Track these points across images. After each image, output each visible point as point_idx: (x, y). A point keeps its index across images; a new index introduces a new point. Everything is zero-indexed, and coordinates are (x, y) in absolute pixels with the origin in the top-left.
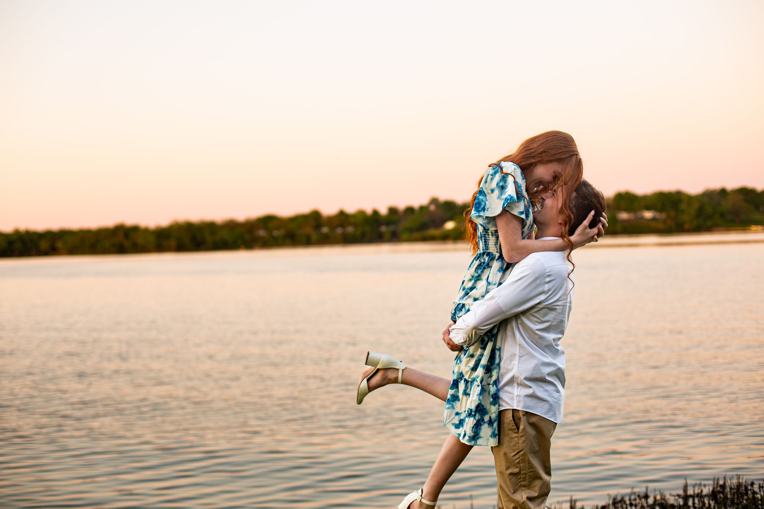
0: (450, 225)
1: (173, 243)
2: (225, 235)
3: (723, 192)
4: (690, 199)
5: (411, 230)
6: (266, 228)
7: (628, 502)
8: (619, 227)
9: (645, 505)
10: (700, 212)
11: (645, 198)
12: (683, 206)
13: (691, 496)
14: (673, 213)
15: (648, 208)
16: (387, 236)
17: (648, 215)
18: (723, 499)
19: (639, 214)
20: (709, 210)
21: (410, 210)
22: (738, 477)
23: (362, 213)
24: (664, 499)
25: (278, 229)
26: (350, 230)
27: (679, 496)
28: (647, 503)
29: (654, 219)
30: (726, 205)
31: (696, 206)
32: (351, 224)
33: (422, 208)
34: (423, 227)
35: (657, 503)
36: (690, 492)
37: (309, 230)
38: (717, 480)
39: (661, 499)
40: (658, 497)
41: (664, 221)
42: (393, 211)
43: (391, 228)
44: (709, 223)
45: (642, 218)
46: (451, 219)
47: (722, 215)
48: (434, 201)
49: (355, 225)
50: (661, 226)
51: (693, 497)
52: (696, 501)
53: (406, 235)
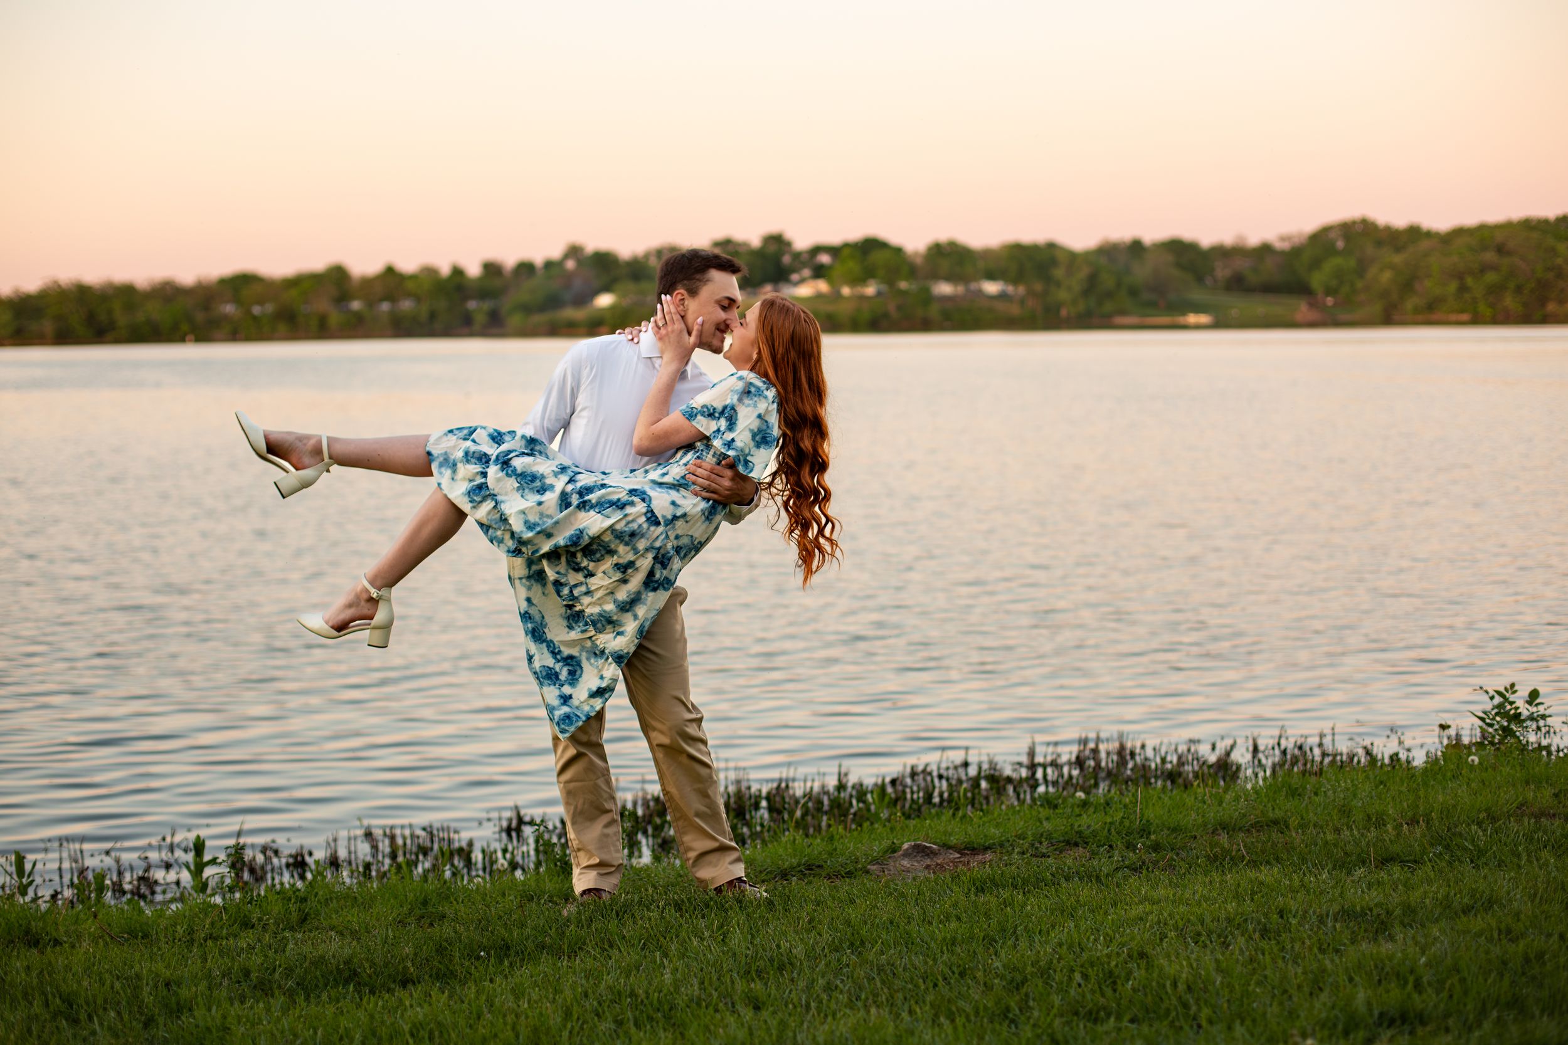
0: (605, 300)
1: (48, 327)
2: (154, 311)
3: (1136, 247)
4: (1073, 257)
5: (527, 309)
6: (237, 300)
7: (935, 774)
8: (934, 311)
9: (964, 777)
10: (1092, 284)
11: (987, 254)
12: (1059, 273)
13: (1039, 764)
14: (1038, 287)
15: (991, 276)
16: (480, 319)
17: (991, 288)
18: (1094, 768)
19: (973, 286)
20: (1108, 281)
21: (525, 269)
22: (1121, 736)
23: (430, 272)
24: (995, 769)
25: (260, 302)
26: (406, 305)
27: (1020, 764)
28: (967, 774)
29: (1002, 296)
30: (1141, 272)
31: (1083, 273)
32: (409, 295)
33: (549, 265)
34: (553, 302)
35: (983, 774)
36: (1039, 759)
37: (323, 305)
38: (1084, 742)
39: (990, 769)
40: (985, 766)
41: (1022, 302)
42: (492, 269)
43: (487, 305)
44: (1108, 307)
45: (980, 293)
46: (606, 289)
47: (1133, 292)
48: (574, 251)
49: (418, 299)
50: (1015, 310)
51: (1044, 766)
52: (1049, 770)
53: (516, 320)
